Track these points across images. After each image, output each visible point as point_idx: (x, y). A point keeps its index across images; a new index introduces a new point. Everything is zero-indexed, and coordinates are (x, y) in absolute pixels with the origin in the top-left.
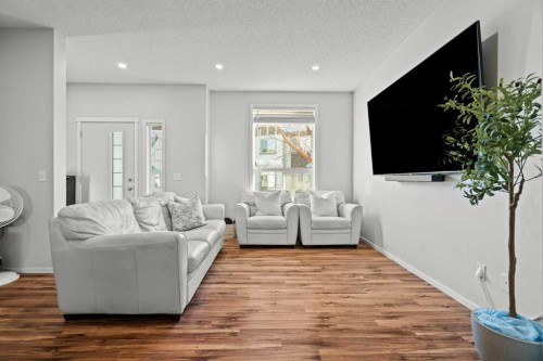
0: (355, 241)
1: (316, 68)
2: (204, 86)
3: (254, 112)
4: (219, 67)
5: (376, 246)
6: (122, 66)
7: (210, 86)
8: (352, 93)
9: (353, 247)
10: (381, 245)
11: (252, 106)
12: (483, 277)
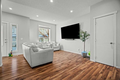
0: (59, 49)
1: (54, 21)
2: (29, 18)
3: (39, 26)
4: (38, 16)
5: (62, 50)
6: (11, 9)
7: (30, 18)
8: (56, 25)
9: (59, 50)
10: (63, 49)
11: (39, 24)
12: (79, 50)
